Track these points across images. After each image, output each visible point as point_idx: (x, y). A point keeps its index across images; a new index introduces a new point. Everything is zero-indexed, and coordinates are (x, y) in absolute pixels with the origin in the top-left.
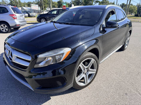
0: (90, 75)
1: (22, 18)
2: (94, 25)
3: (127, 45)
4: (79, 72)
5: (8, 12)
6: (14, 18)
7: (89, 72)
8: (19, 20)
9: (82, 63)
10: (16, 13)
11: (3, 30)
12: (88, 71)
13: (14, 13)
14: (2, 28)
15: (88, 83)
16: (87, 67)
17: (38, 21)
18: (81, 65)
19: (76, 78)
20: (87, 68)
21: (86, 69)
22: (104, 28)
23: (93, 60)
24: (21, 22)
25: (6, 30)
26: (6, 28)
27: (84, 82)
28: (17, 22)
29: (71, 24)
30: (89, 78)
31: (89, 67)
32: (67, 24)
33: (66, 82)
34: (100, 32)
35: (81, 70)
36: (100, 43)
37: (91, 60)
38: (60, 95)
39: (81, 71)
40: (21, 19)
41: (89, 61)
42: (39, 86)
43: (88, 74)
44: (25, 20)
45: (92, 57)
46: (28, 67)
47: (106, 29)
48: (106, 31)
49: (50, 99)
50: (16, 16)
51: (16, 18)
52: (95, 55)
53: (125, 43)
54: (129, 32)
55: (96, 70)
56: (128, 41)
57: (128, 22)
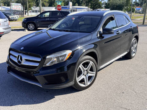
0: (90, 78)
1: (6, 23)
2: (91, 32)
4: (80, 73)
9: (81, 64)
12: (87, 73)
15: (88, 85)
16: (86, 69)
18: (81, 66)
19: (77, 78)
20: (86, 70)
21: (85, 71)
22: (101, 35)
23: (91, 63)
24: (5, 29)
27: (85, 84)
30: (89, 80)
31: (88, 69)
34: (98, 38)
35: (81, 71)
36: (98, 48)
37: (90, 62)
38: (63, 95)
40: (5, 26)
42: (46, 82)
45: (90, 60)
48: (103, 37)
53: (130, 49)
54: (135, 37)
55: (95, 73)
56: (136, 48)
57: (131, 27)
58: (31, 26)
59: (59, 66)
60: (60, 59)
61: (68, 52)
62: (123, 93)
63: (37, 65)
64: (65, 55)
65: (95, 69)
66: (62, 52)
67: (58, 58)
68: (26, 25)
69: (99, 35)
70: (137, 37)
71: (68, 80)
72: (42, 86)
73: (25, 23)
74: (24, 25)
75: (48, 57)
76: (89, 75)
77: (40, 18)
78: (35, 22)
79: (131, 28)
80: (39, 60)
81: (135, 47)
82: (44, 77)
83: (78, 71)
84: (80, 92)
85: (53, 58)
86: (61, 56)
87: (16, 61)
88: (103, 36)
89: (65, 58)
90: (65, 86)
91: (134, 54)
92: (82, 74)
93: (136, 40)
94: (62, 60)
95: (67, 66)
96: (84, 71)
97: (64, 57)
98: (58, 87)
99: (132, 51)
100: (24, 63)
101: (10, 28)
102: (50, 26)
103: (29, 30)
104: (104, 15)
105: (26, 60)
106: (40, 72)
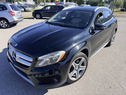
1: (19, 14)
3: (113, 41)
5: (6, 9)
6: (13, 15)
7: (80, 68)
8: (17, 16)
9: (74, 62)
10: (14, 10)
11: (3, 25)
13: (12, 11)
14: (2, 24)
15: (79, 78)
16: (78, 65)
17: (33, 16)
23: (83, 59)
24: (18, 18)
25: (5, 26)
26: (6, 24)
28: (15, 18)
33: (61, 79)
35: (73, 67)
36: (89, 44)
37: (82, 58)
39: (73, 69)
41: (80, 60)
43: (79, 71)
45: (82, 56)
46: (29, 66)
47: (94, 31)
48: (94, 33)
49: (48, 91)
50: (14, 13)
51: (14, 15)
53: (111, 40)
54: (115, 30)
55: (85, 67)
58: (38, 16)
64: (59, 56)
65: (85, 64)
68: (34, 15)
69: (91, 31)
73: (34, 14)
77: (44, 10)
78: (40, 13)
79: (114, 22)
80: (31, 60)
81: (114, 37)
92: (74, 70)
93: (115, 32)
96: (76, 67)
100: (17, 60)
101: (23, 17)
103: (37, 19)
104: (95, 11)
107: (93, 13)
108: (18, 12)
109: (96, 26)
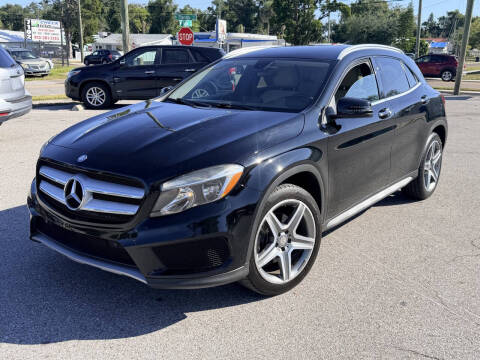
0: (297, 255)
1: (16, 84)
2: (300, 111)
7: (293, 243)
8: (8, 92)
9: (271, 211)
12: (289, 241)
16: (286, 227)
17: (69, 96)
18: (270, 217)
19: (256, 256)
20: (287, 232)
21: (283, 234)
22: (331, 118)
23: (302, 207)
27: (280, 276)
29: (233, 107)
30: (294, 263)
31: (292, 226)
32: (223, 107)
34: (322, 129)
35: (271, 234)
36: (322, 163)
37: (297, 205)
38: (212, 311)
39: (271, 238)
40: (12, 91)
43: (292, 250)
44: (27, 93)
46: (132, 216)
47: (338, 122)
48: (339, 127)
52: (309, 195)
53: (421, 169)
54: (435, 131)
55: (313, 240)
56: (438, 166)
57: (423, 98)
58: (96, 95)
59: (201, 216)
60: (206, 192)
61: (232, 172)
62: (403, 304)
63: (131, 210)
64: (223, 180)
65: (312, 227)
66: (211, 170)
67: (197, 189)
68: (77, 89)
69: (325, 121)
70: (441, 132)
71: (230, 261)
72: (146, 279)
73: (76, 85)
74: (73, 90)
75: (166, 186)
76: (296, 245)
78: (107, 80)
79: (423, 100)
80: (138, 194)
81: (435, 162)
82: (154, 249)
83: (261, 233)
84: (265, 301)
85: (181, 190)
86: (207, 185)
87: (63, 200)
88: (338, 123)
89: (220, 189)
90: (219, 279)
91: (433, 184)
92: (272, 242)
93: (438, 141)
94: (212, 196)
95: (226, 215)
96: (279, 235)
97: (218, 187)
98: (197, 282)
99: (426, 176)
100: (87, 205)
101: (28, 97)
102: (166, 91)
104: (340, 57)
105: (97, 196)
106: (141, 234)
107: (333, 63)
108: (13, 71)
109: (341, 103)
